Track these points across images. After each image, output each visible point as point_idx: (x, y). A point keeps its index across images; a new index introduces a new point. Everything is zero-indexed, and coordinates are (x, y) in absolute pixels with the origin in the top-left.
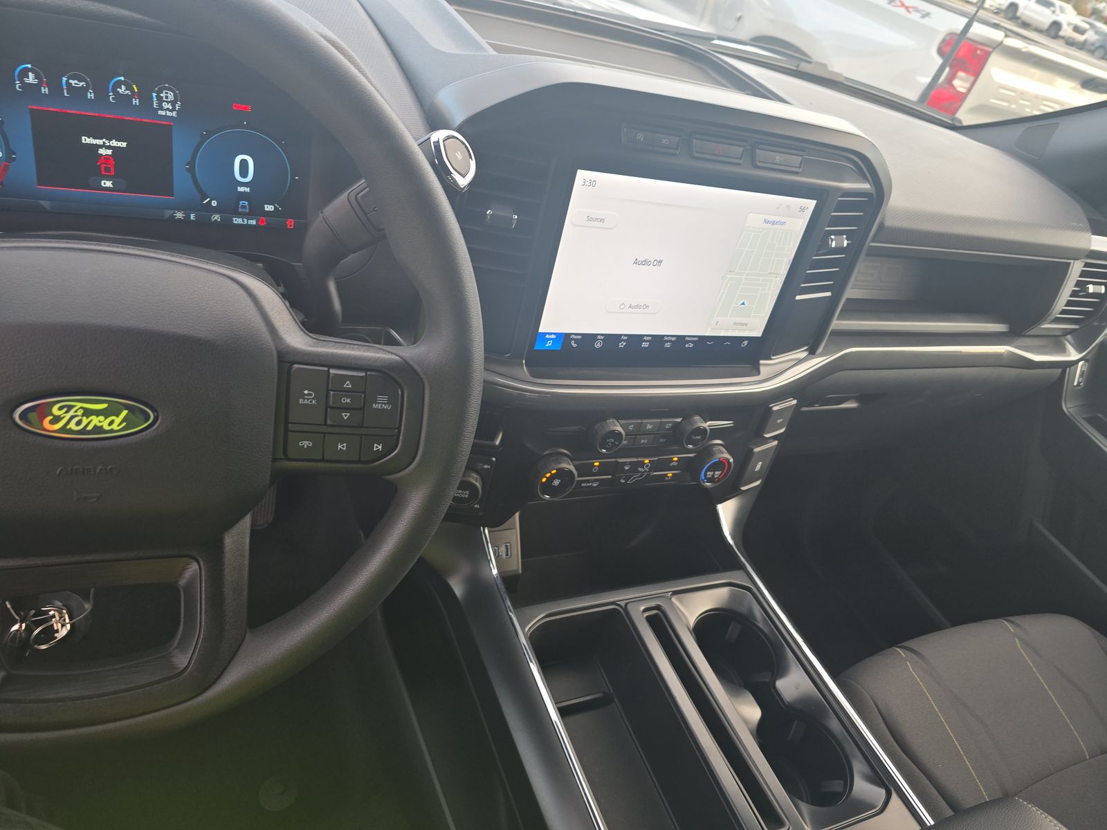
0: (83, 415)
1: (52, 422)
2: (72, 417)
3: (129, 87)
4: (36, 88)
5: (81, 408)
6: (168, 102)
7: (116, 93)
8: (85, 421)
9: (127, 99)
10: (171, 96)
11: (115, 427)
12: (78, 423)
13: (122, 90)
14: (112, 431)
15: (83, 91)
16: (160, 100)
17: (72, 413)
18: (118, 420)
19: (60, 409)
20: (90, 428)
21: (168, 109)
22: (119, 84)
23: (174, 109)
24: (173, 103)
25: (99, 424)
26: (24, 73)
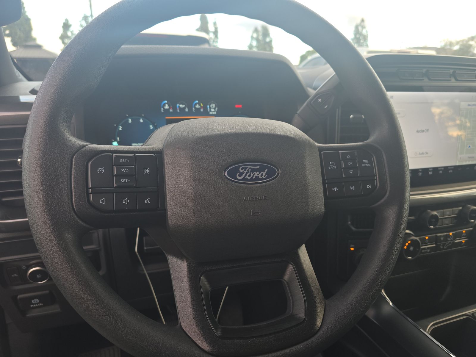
0: (251, 172)
1: (240, 176)
2: (247, 173)
3: (200, 105)
4: (168, 110)
5: (250, 168)
6: (213, 109)
7: (195, 108)
8: (252, 175)
9: (199, 109)
10: (214, 105)
11: (263, 177)
12: (249, 176)
13: (198, 106)
14: (263, 179)
15: (184, 108)
16: (210, 108)
17: (247, 171)
18: (264, 174)
19: (242, 169)
20: (254, 178)
21: (213, 111)
22: (196, 104)
23: (215, 111)
24: (215, 109)
25: (257, 176)
26: (164, 105)
